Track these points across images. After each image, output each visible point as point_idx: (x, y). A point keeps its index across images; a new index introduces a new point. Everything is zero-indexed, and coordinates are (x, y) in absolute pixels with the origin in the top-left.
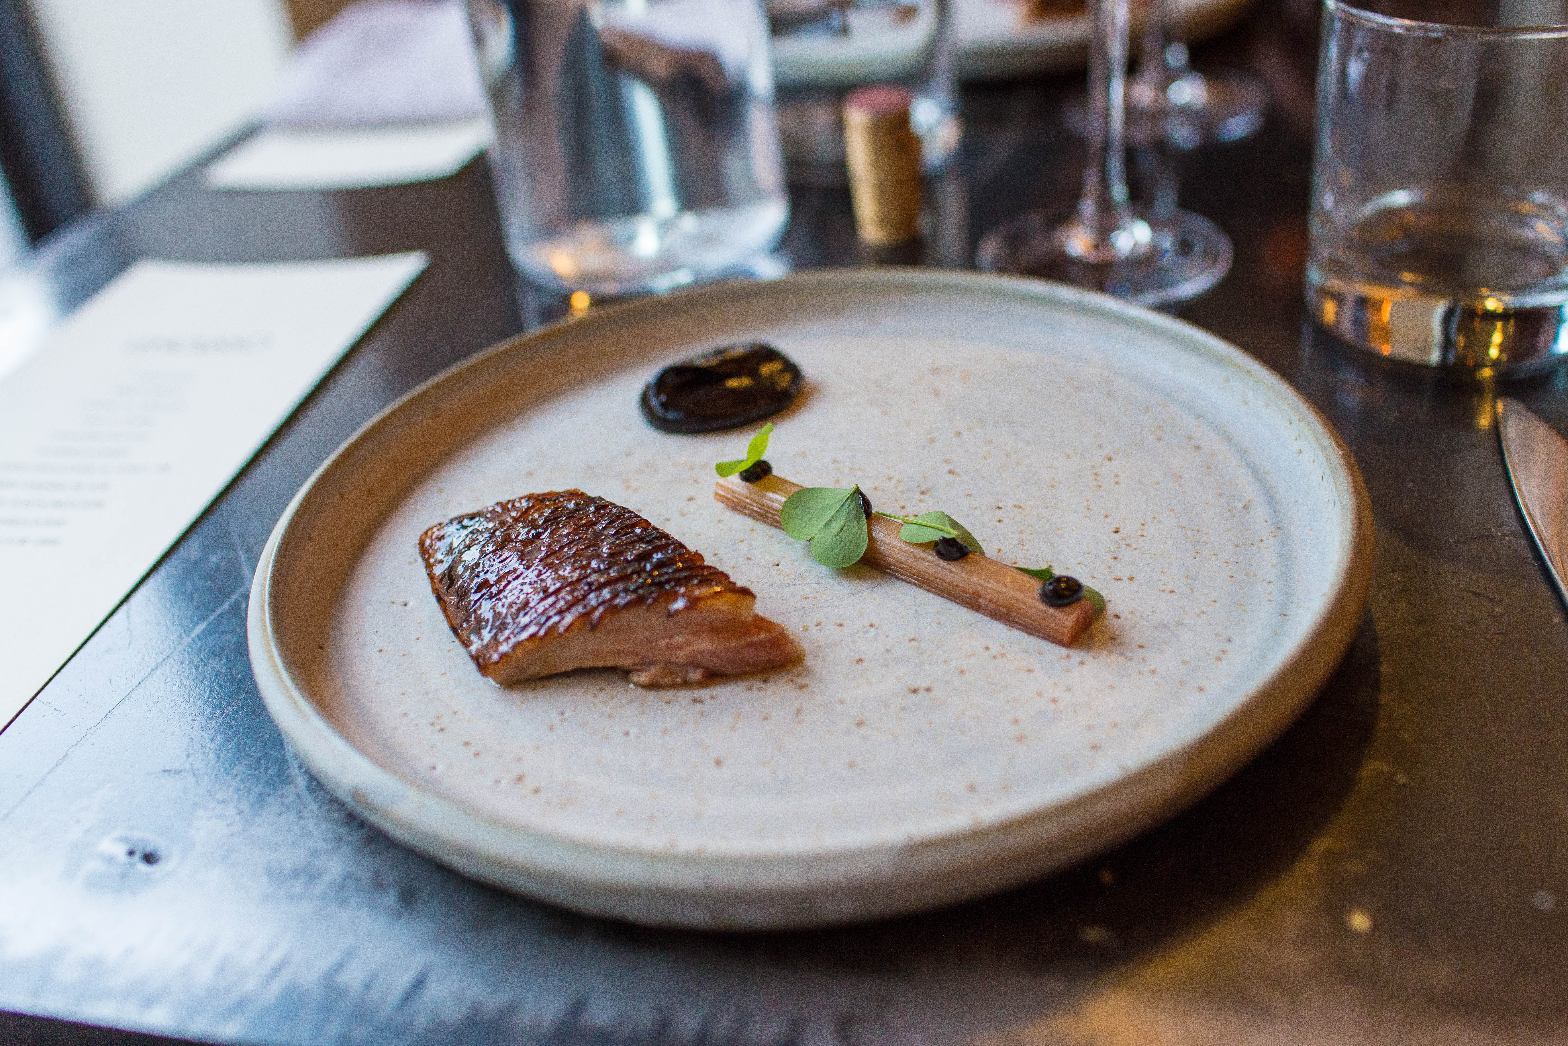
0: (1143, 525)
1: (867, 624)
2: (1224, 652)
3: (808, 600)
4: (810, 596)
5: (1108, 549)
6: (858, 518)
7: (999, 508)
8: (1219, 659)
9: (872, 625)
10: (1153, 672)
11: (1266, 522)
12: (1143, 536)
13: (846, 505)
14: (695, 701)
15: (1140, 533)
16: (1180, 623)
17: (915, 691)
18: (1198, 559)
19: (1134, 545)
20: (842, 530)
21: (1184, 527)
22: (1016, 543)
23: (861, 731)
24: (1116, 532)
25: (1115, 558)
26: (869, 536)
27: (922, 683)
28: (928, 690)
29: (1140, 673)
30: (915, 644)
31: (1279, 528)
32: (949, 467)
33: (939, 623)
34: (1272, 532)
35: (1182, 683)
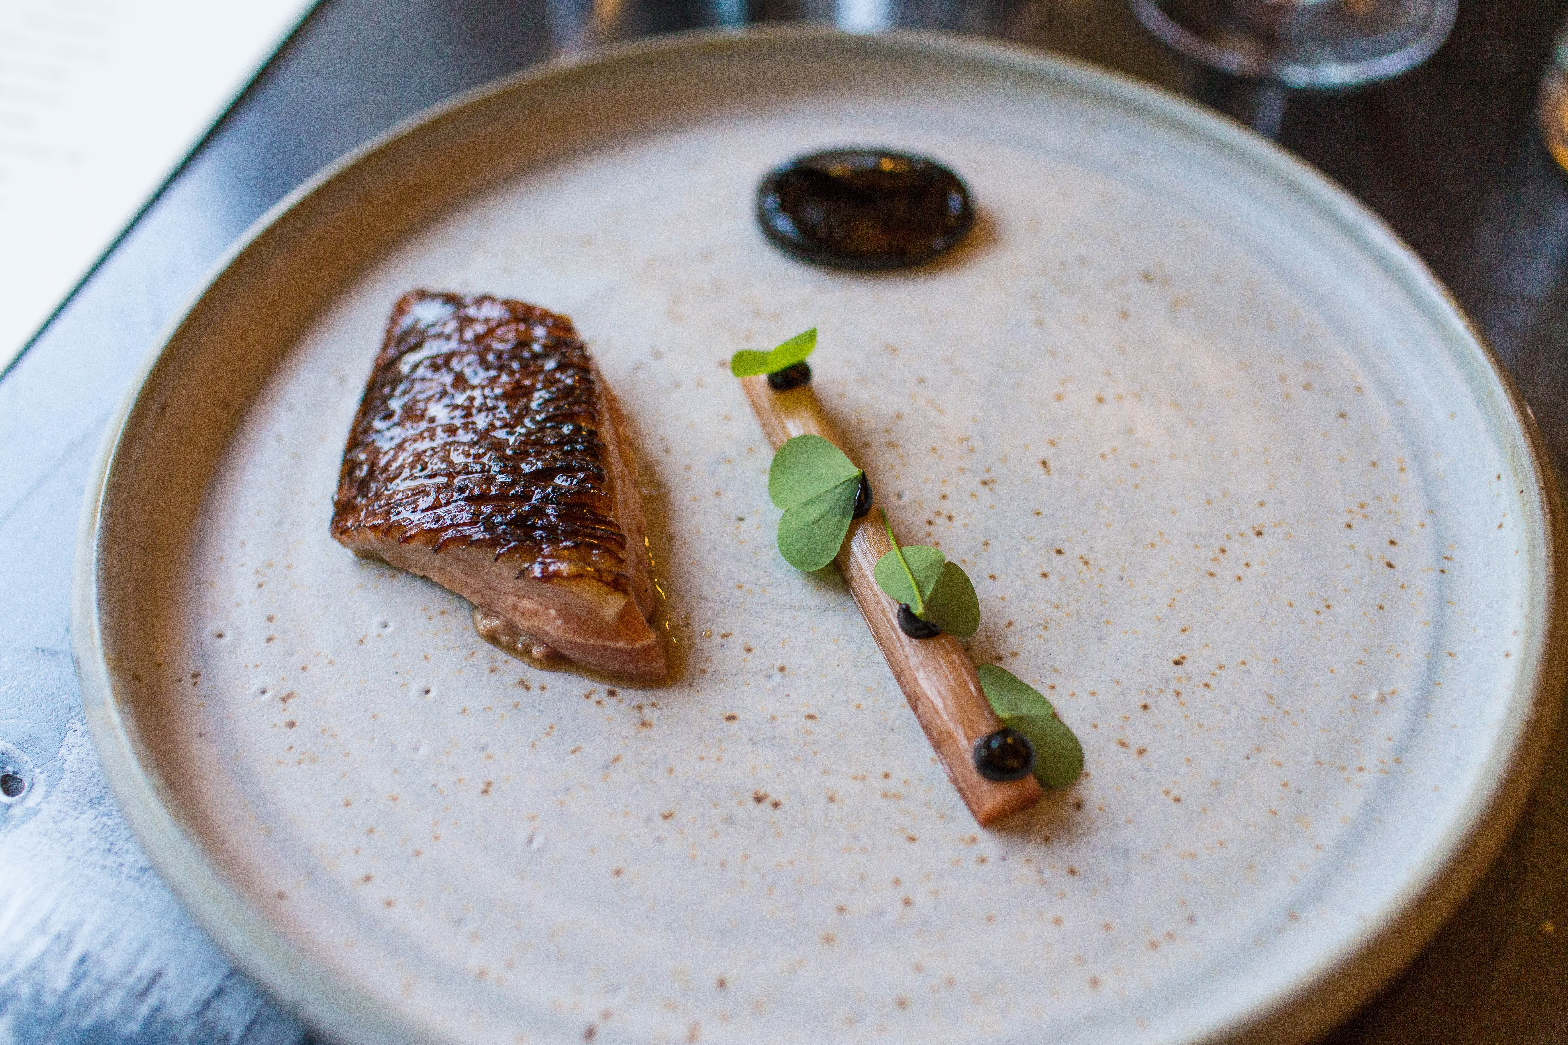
0: (1221, 668)
1: (779, 664)
2: (1170, 936)
3: (740, 592)
4: (746, 587)
5: (1145, 688)
6: (843, 514)
7: (1059, 552)
8: (1154, 945)
9: (782, 669)
10: (1058, 922)
11: (1390, 739)
12: (1207, 686)
13: (838, 490)
14: (524, 685)
15: (1206, 679)
16: (1149, 859)
17: (759, 799)
18: (1252, 759)
19: (1184, 698)
20: (818, 521)
21: (1270, 697)
22: (1039, 621)
23: (662, 827)
24: (1177, 663)
25: (1145, 707)
26: (843, 544)
27: (775, 792)
28: (776, 805)
29: (1040, 915)
30: (810, 724)
31: (1398, 760)
32: (1046, 453)
33: (858, 707)
34: (1383, 762)
35: (1080, 960)
